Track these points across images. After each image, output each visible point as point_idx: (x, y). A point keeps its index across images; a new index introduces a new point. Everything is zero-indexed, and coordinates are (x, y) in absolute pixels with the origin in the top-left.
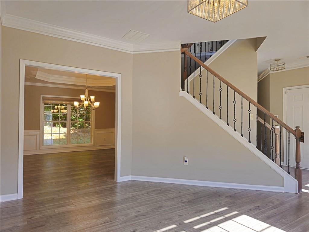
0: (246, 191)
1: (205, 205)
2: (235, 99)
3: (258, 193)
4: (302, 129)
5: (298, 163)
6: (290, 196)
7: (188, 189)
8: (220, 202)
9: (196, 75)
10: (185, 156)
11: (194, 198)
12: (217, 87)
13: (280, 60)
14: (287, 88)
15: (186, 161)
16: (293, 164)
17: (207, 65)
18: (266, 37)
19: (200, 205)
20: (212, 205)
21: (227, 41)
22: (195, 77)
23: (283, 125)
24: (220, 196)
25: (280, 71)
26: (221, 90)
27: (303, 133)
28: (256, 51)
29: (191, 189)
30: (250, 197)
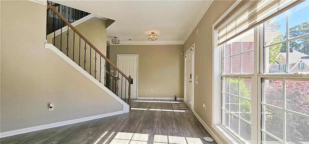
0: (103, 119)
1: (76, 140)
2: (96, 56)
3: (110, 118)
4: (132, 77)
5: (129, 95)
6: (127, 115)
7: (54, 131)
8: (88, 132)
9: (57, 35)
10: (50, 103)
11: (64, 138)
12: (83, 46)
13: (117, 38)
14: (119, 55)
15: (51, 108)
16: (127, 97)
17: (74, 26)
18: (115, 21)
19: (72, 141)
20: (83, 138)
21: (90, 14)
22: (55, 36)
23: (123, 75)
24: (86, 128)
25: (117, 44)
26: (85, 48)
27: (133, 79)
28: (106, 28)
29: (57, 130)
30: (107, 122)
